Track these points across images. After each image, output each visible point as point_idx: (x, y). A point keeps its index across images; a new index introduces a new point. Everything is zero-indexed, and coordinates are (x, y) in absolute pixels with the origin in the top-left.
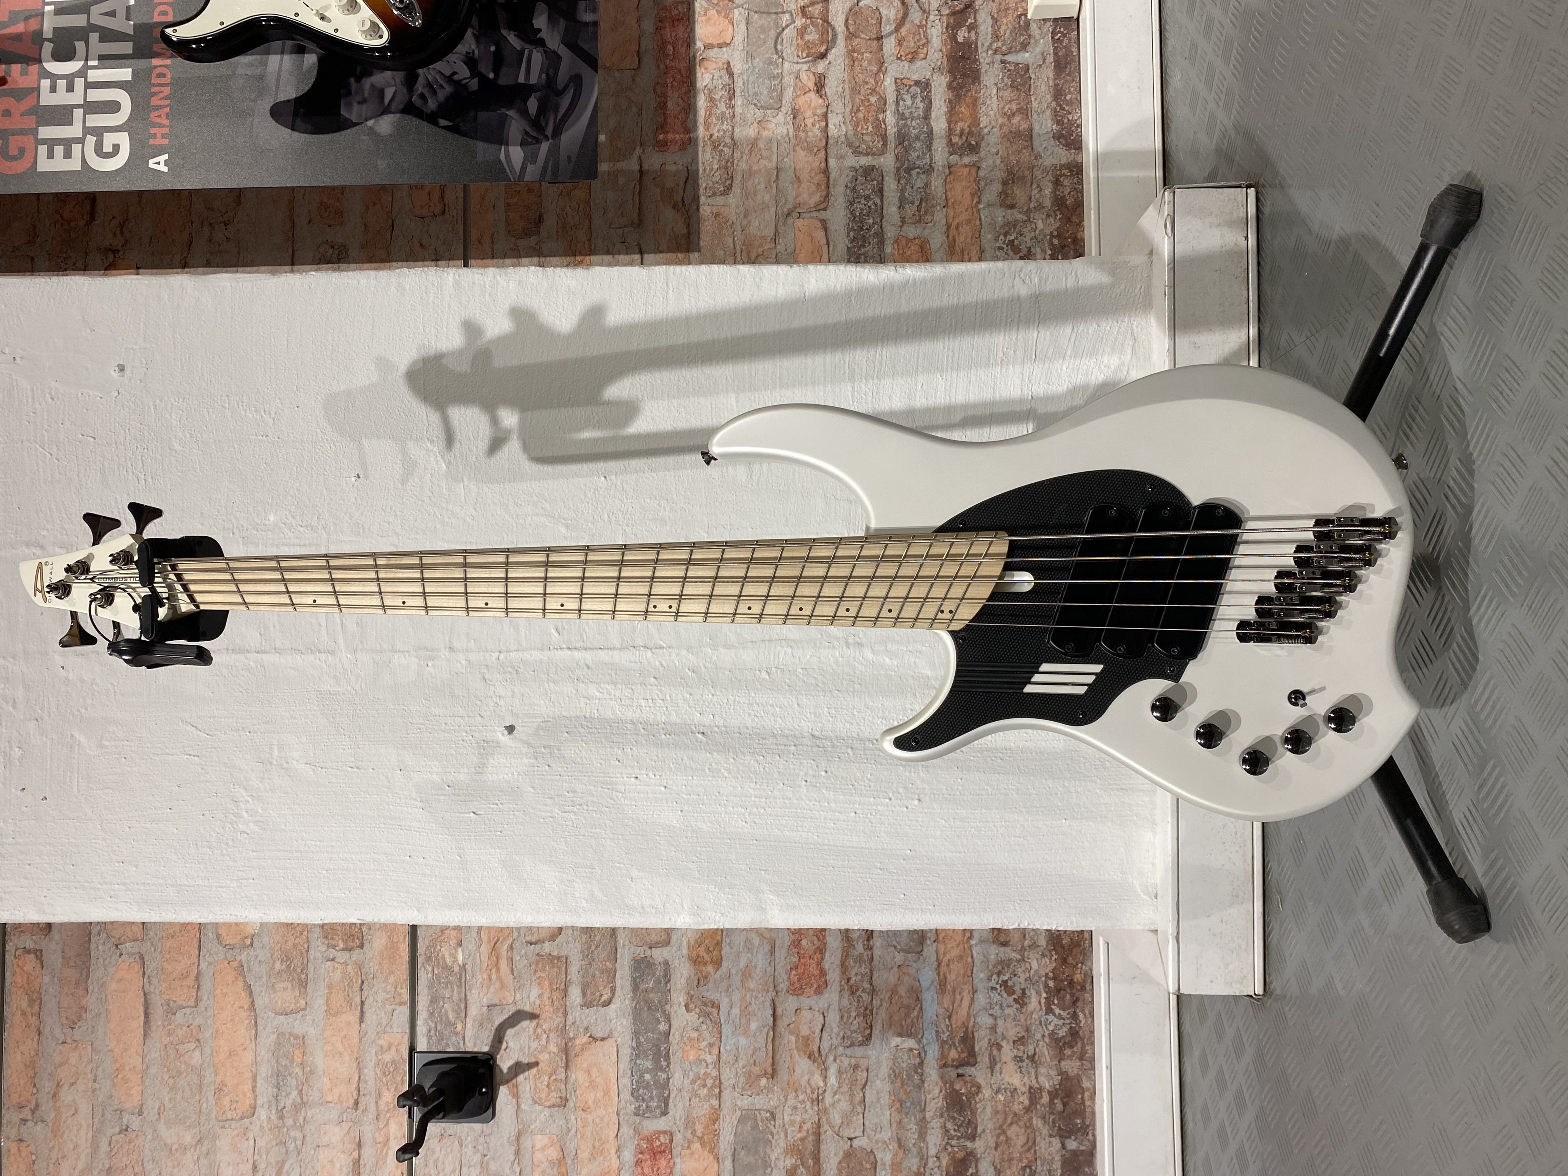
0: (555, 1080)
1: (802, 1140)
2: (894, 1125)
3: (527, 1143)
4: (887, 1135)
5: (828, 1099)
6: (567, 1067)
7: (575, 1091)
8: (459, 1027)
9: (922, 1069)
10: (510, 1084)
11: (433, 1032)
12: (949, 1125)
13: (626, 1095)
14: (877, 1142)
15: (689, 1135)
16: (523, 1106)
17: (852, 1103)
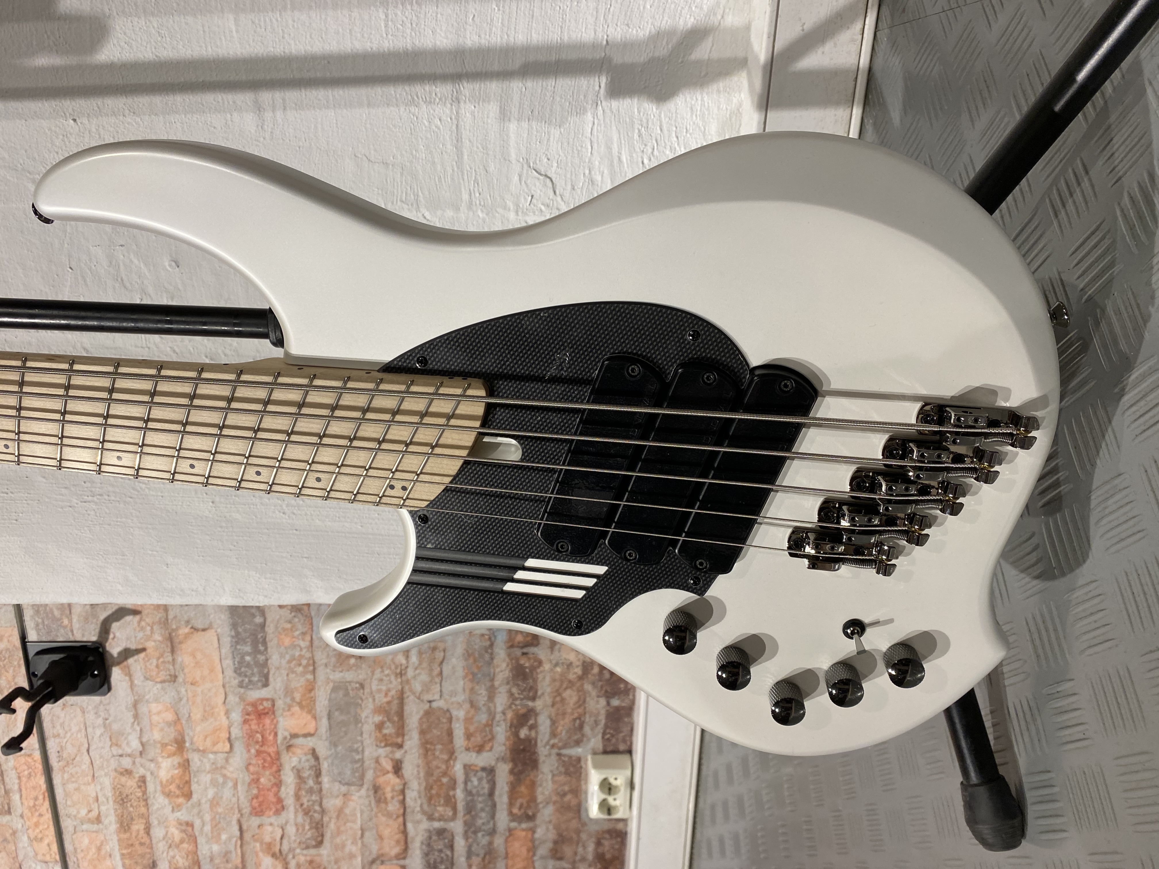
0: (163, 662)
1: (389, 703)
2: (467, 691)
3: (143, 709)
4: (461, 698)
5: (410, 673)
6: (173, 651)
7: (183, 670)
8: (66, 622)
9: (492, 649)
10: (122, 665)
11: (41, 626)
12: (515, 690)
13: (230, 672)
14: (452, 703)
15: (288, 700)
16: (136, 682)
17: (430, 674)
